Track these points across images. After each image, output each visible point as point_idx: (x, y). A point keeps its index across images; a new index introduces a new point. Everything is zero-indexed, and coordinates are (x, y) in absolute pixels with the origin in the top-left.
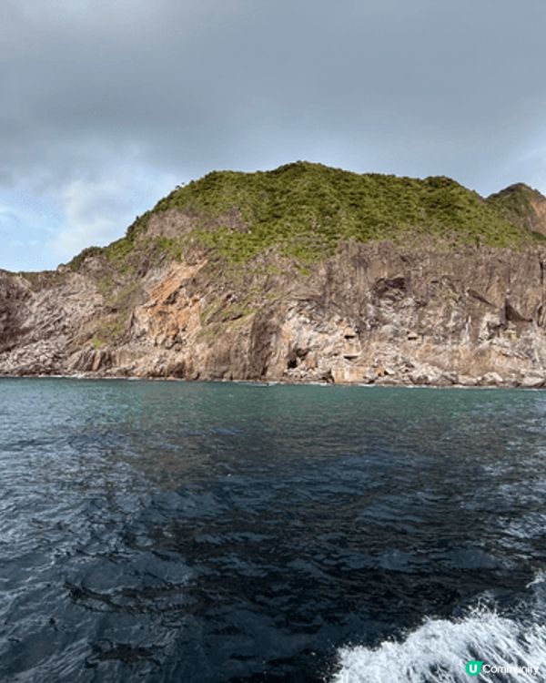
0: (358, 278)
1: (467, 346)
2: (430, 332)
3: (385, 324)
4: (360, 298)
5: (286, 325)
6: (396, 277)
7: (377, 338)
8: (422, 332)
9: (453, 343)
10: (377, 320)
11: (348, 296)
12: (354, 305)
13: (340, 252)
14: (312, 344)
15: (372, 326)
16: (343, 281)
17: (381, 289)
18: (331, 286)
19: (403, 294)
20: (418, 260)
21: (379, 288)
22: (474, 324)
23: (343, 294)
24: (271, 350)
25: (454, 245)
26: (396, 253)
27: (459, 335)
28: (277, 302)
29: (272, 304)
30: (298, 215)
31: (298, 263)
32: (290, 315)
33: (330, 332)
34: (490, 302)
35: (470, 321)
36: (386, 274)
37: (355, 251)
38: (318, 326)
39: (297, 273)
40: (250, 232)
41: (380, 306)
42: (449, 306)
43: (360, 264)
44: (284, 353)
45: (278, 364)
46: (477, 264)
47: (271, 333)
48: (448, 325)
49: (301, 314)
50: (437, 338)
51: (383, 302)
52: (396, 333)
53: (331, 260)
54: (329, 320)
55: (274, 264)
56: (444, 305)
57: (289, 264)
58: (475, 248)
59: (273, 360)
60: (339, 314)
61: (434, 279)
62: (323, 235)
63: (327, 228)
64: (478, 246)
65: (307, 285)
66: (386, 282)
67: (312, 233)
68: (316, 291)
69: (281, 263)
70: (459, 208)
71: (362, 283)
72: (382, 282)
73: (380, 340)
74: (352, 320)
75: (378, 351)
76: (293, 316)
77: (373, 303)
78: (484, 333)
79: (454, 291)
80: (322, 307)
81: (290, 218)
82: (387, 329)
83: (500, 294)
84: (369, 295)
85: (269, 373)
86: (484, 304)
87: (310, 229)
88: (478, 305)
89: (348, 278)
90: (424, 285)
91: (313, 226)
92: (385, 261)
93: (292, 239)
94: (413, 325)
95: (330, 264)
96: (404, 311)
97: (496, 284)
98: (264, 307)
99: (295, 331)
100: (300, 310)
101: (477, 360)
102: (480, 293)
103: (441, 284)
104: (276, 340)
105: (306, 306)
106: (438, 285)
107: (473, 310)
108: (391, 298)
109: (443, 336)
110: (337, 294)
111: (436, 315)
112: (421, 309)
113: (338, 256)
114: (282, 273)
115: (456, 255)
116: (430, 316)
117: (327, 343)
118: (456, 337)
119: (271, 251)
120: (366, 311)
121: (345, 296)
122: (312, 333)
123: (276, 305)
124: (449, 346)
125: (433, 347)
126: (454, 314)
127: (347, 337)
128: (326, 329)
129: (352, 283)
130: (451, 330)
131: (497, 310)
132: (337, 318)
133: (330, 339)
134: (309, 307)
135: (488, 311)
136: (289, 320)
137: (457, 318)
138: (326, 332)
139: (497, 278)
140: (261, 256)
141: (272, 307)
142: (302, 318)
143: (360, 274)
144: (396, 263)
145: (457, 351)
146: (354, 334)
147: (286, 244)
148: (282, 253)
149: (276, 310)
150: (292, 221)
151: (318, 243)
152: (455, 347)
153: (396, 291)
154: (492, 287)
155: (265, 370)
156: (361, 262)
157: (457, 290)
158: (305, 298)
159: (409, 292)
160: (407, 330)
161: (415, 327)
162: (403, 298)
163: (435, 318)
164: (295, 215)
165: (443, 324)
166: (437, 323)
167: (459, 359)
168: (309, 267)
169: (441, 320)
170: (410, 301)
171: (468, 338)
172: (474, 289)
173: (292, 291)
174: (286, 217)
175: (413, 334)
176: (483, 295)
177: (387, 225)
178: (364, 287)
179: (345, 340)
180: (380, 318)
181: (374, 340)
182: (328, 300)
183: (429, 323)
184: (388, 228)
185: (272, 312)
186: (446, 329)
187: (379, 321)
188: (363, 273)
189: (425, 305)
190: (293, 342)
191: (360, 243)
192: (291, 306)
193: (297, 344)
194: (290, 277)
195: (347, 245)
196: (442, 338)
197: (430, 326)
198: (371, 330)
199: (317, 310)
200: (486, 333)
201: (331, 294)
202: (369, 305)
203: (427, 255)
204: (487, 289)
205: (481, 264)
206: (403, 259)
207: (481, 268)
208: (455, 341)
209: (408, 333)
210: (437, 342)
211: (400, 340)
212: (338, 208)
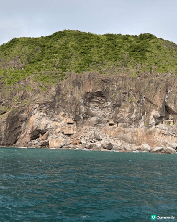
0: (75, 92)
1: (142, 129)
2: (122, 121)
3: (92, 116)
4: (76, 103)
5: (32, 117)
6: (97, 91)
7: (88, 124)
8: (117, 121)
9: (135, 127)
10: (87, 114)
11: (69, 102)
12: (73, 106)
13: (66, 79)
14: (48, 127)
15: (84, 118)
16: (66, 94)
17: (89, 98)
18: (59, 96)
19: (104, 100)
20: (114, 82)
21: (88, 97)
22: (147, 116)
23: (66, 101)
24: (21, 130)
25: (139, 72)
26: (99, 78)
27: (138, 122)
28: (27, 105)
29: (24, 106)
30: (50, 60)
31: (41, 85)
32: (35, 112)
33: (59, 121)
34: (154, 104)
35: (145, 114)
36: (91, 89)
37: (74, 78)
38: (51, 118)
39: (40, 90)
40: (23, 69)
41: (89, 107)
42: (132, 106)
43: (76, 85)
44: (29, 132)
45: (25, 137)
46: (150, 83)
47: (22, 121)
48: (132, 117)
49: (41, 111)
50: (125, 124)
51: (92, 105)
52: (99, 122)
53: (61, 83)
54: (58, 114)
55: (29, 85)
56: (129, 106)
57: (36, 85)
58: (149, 73)
59: (22, 136)
60: (64, 111)
61: (124, 91)
62: (60, 69)
63: (64, 65)
64: (151, 72)
65: (45, 96)
66: (91, 94)
67: (55, 69)
68: (49, 99)
69: (33, 84)
70: (148, 51)
71: (78, 95)
72: (89, 94)
73: (89, 125)
74: (71, 114)
75: (86, 131)
76: (37, 112)
77: (85, 105)
78: (152, 121)
79: (136, 98)
80: (54, 108)
81: (46, 61)
82: (93, 119)
83: (160, 99)
84: (82, 101)
85: (18, 142)
86: (152, 105)
87: (54, 66)
88: (150, 105)
89: (69, 92)
90: (118, 95)
91: (56, 65)
92: (92, 83)
93: (43, 72)
94: (111, 117)
95: (60, 84)
96: (106, 109)
97: (159, 93)
98: (18, 107)
99: (37, 120)
100: (40, 109)
101: (147, 137)
102: (150, 99)
103: (129, 94)
104: (25, 125)
105: (44, 107)
106: (127, 95)
107: (147, 108)
108: (97, 102)
109: (129, 123)
110: (62, 101)
111: (125, 111)
112: (117, 108)
113: (65, 80)
114: (33, 90)
115: (138, 78)
116: (122, 112)
117: (57, 127)
118: (137, 124)
119: (29, 78)
120: (80, 110)
121: (67, 102)
122: (48, 121)
123: (26, 107)
124: (133, 128)
125: (123, 129)
126: (135, 111)
127: (68, 123)
128: (56, 119)
129: (72, 95)
130: (134, 119)
131: (158, 108)
132: (62, 113)
133: (59, 124)
134: (45, 108)
135: (154, 109)
136: (34, 114)
137: (137, 113)
138: (57, 121)
139: (160, 90)
140: (23, 81)
141: (24, 108)
142: (42, 114)
143: (76, 90)
144: (98, 83)
145: (137, 132)
146: (72, 122)
147: (38, 75)
148: (35, 80)
149: (26, 109)
150: (46, 63)
151: (56, 74)
152: (136, 129)
153: (99, 98)
154: (156, 95)
155: (16, 140)
156: (77, 83)
157: (137, 97)
158: (42, 103)
159: (108, 99)
160: (107, 119)
161: (112, 118)
162: (105, 102)
163: (124, 113)
164: (49, 59)
165: (128, 117)
166: (126, 116)
167: (137, 136)
168: (47, 87)
169: (128, 114)
170: (109, 104)
171: (143, 124)
172: (147, 96)
173: (36, 99)
174: (43, 60)
175: (111, 122)
176: (151, 100)
177: (97, 63)
178: (79, 97)
179: (67, 125)
180: (89, 113)
181: (86, 125)
182: (57, 104)
183: (122, 115)
184: (98, 65)
185: (23, 110)
186: (131, 119)
187: (88, 115)
188: (78, 89)
189: (119, 106)
190: (35, 126)
191: (77, 73)
192: (35, 107)
193: (38, 127)
194: (36, 92)
195: (71, 75)
196: (128, 124)
197: (122, 117)
198: (84, 120)
199: (50, 109)
200: (154, 121)
201: (59, 101)
202: (82, 106)
203: (120, 78)
204: (154, 96)
205: (152, 83)
206: (104, 81)
207: (152, 84)
208: (136, 126)
209: (108, 121)
210: (125, 127)
211: (103, 125)
212: (72, 55)
